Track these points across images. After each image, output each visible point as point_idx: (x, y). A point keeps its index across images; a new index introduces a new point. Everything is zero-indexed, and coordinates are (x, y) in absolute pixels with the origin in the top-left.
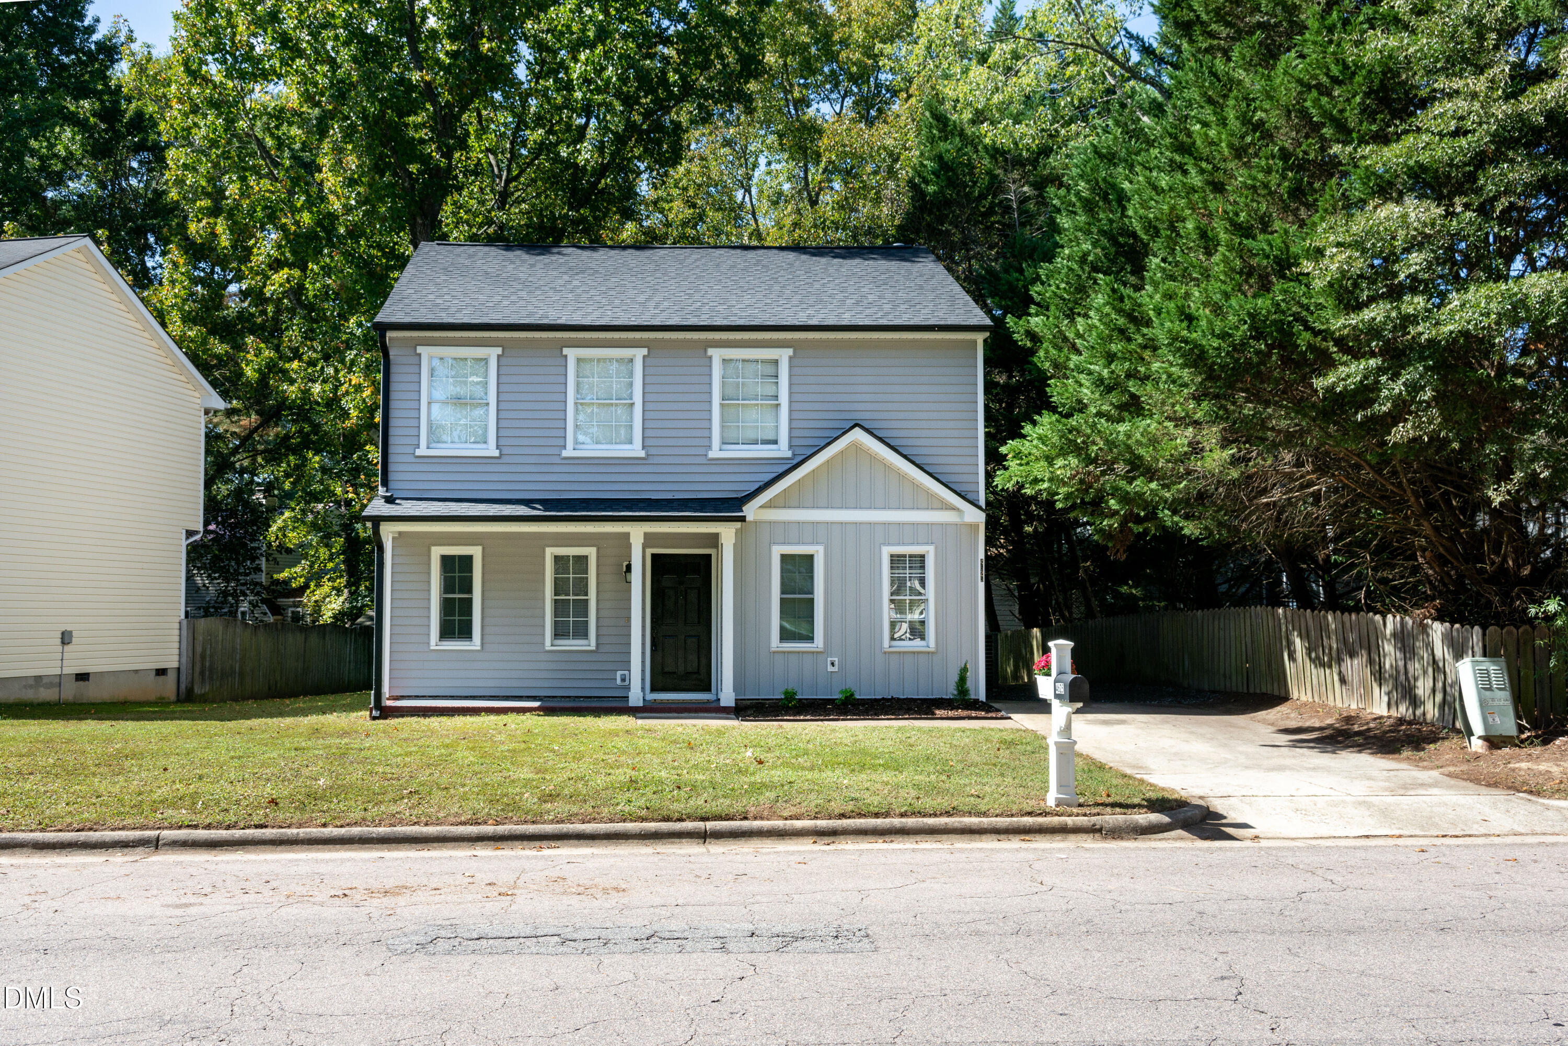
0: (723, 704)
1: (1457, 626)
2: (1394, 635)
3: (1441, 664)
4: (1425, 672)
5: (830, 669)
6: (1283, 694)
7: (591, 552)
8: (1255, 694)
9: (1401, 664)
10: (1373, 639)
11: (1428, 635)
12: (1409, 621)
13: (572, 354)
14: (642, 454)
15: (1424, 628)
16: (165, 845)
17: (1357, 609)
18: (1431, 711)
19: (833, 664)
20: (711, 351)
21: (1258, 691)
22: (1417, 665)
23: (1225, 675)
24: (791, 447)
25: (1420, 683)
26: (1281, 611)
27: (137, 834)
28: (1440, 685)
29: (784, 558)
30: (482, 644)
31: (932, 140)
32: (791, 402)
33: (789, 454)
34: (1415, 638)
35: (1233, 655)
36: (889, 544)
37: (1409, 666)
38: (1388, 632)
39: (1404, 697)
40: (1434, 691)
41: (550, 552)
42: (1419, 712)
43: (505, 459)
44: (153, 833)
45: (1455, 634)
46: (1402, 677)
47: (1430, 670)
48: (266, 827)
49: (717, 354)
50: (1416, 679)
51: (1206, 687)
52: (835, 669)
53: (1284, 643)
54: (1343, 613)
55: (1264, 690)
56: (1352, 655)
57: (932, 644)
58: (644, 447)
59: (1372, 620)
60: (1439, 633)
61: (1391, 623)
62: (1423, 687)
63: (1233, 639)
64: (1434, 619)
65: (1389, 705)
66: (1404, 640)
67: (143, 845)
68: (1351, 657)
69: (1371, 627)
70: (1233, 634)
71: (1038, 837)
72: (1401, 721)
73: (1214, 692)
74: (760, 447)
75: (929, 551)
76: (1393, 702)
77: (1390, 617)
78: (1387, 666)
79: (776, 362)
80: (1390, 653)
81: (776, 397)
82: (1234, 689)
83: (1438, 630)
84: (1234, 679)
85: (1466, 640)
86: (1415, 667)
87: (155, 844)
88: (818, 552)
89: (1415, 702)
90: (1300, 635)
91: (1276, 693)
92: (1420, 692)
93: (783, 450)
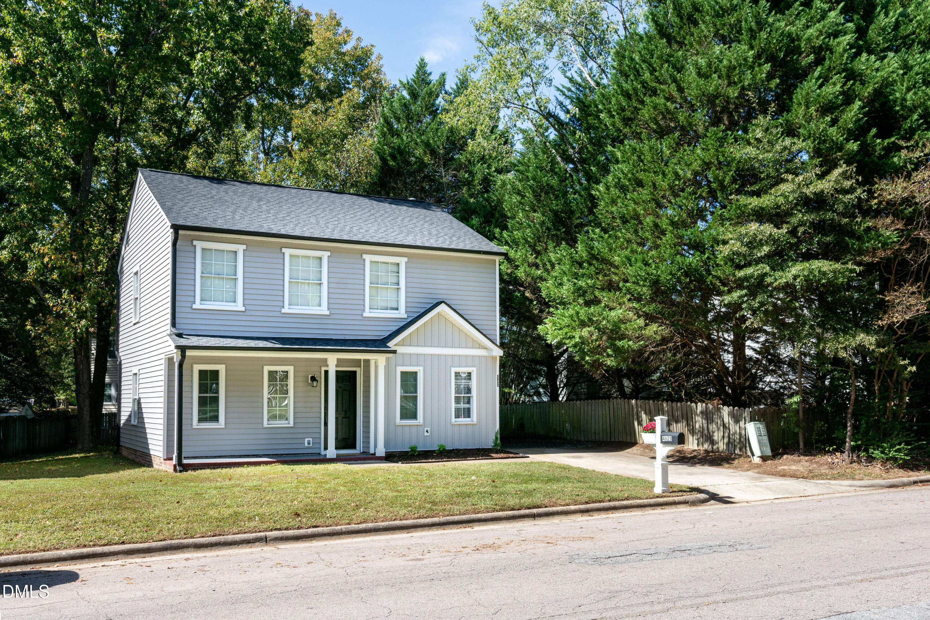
0: (377, 455)
1: (736, 408)
2: (702, 412)
3: (727, 425)
4: (718, 429)
5: (426, 434)
6: (633, 441)
7: (290, 369)
8: (615, 442)
9: (705, 426)
10: (689, 414)
11: (720, 413)
12: (710, 406)
13: (287, 252)
14: (328, 313)
15: (719, 410)
16: (271, 540)
17: (680, 400)
18: (722, 446)
19: (427, 431)
20: (365, 256)
21: (617, 440)
22: (714, 426)
23: (595, 433)
24: (406, 312)
25: (716, 434)
26: (633, 401)
27: (253, 535)
28: (726, 435)
29: (402, 373)
30: (226, 424)
31: (384, 135)
32: (406, 287)
33: (405, 316)
34: (713, 414)
35: (601, 423)
36: (455, 367)
37: (710, 426)
38: (698, 411)
39: (706, 441)
40: (723, 437)
41: (266, 369)
42: (715, 447)
43: (248, 313)
44: (262, 534)
45: (735, 412)
46: (706, 432)
47: (722, 428)
48: (318, 527)
49: (368, 258)
50: (713, 432)
51: (583, 439)
52: (428, 434)
53: (635, 417)
54: (672, 402)
55: (621, 440)
56: (677, 422)
57: (475, 420)
58: (328, 309)
59: (690, 407)
60: (727, 411)
61: (700, 407)
62: (717, 436)
63: (601, 416)
64: (723, 405)
65: (698, 445)
66: (707, 415)
67: (259, 541)
68: (676, 423)
69: (689, 409)
70: (600, 412)
71: (666, 507)
72: (706, 451)
73: (589, 441)
74: (389, 311)
75: (474, 371)
76: (700, 443)
77: (699, 404)
78: (697, 426)
79: (398, 264)
80: (699, 422)
81: (398, 284)
82: (601, 439)
83: (726, 411)
84: (601, 434)
85: (741, 415)
86: (713, 427)
87: (265, 540)
88: (420, 370)
89: (713, 442)
90: (646, 413)
91: (629, 440)
92: (716, 438)
93: (402, 313)
